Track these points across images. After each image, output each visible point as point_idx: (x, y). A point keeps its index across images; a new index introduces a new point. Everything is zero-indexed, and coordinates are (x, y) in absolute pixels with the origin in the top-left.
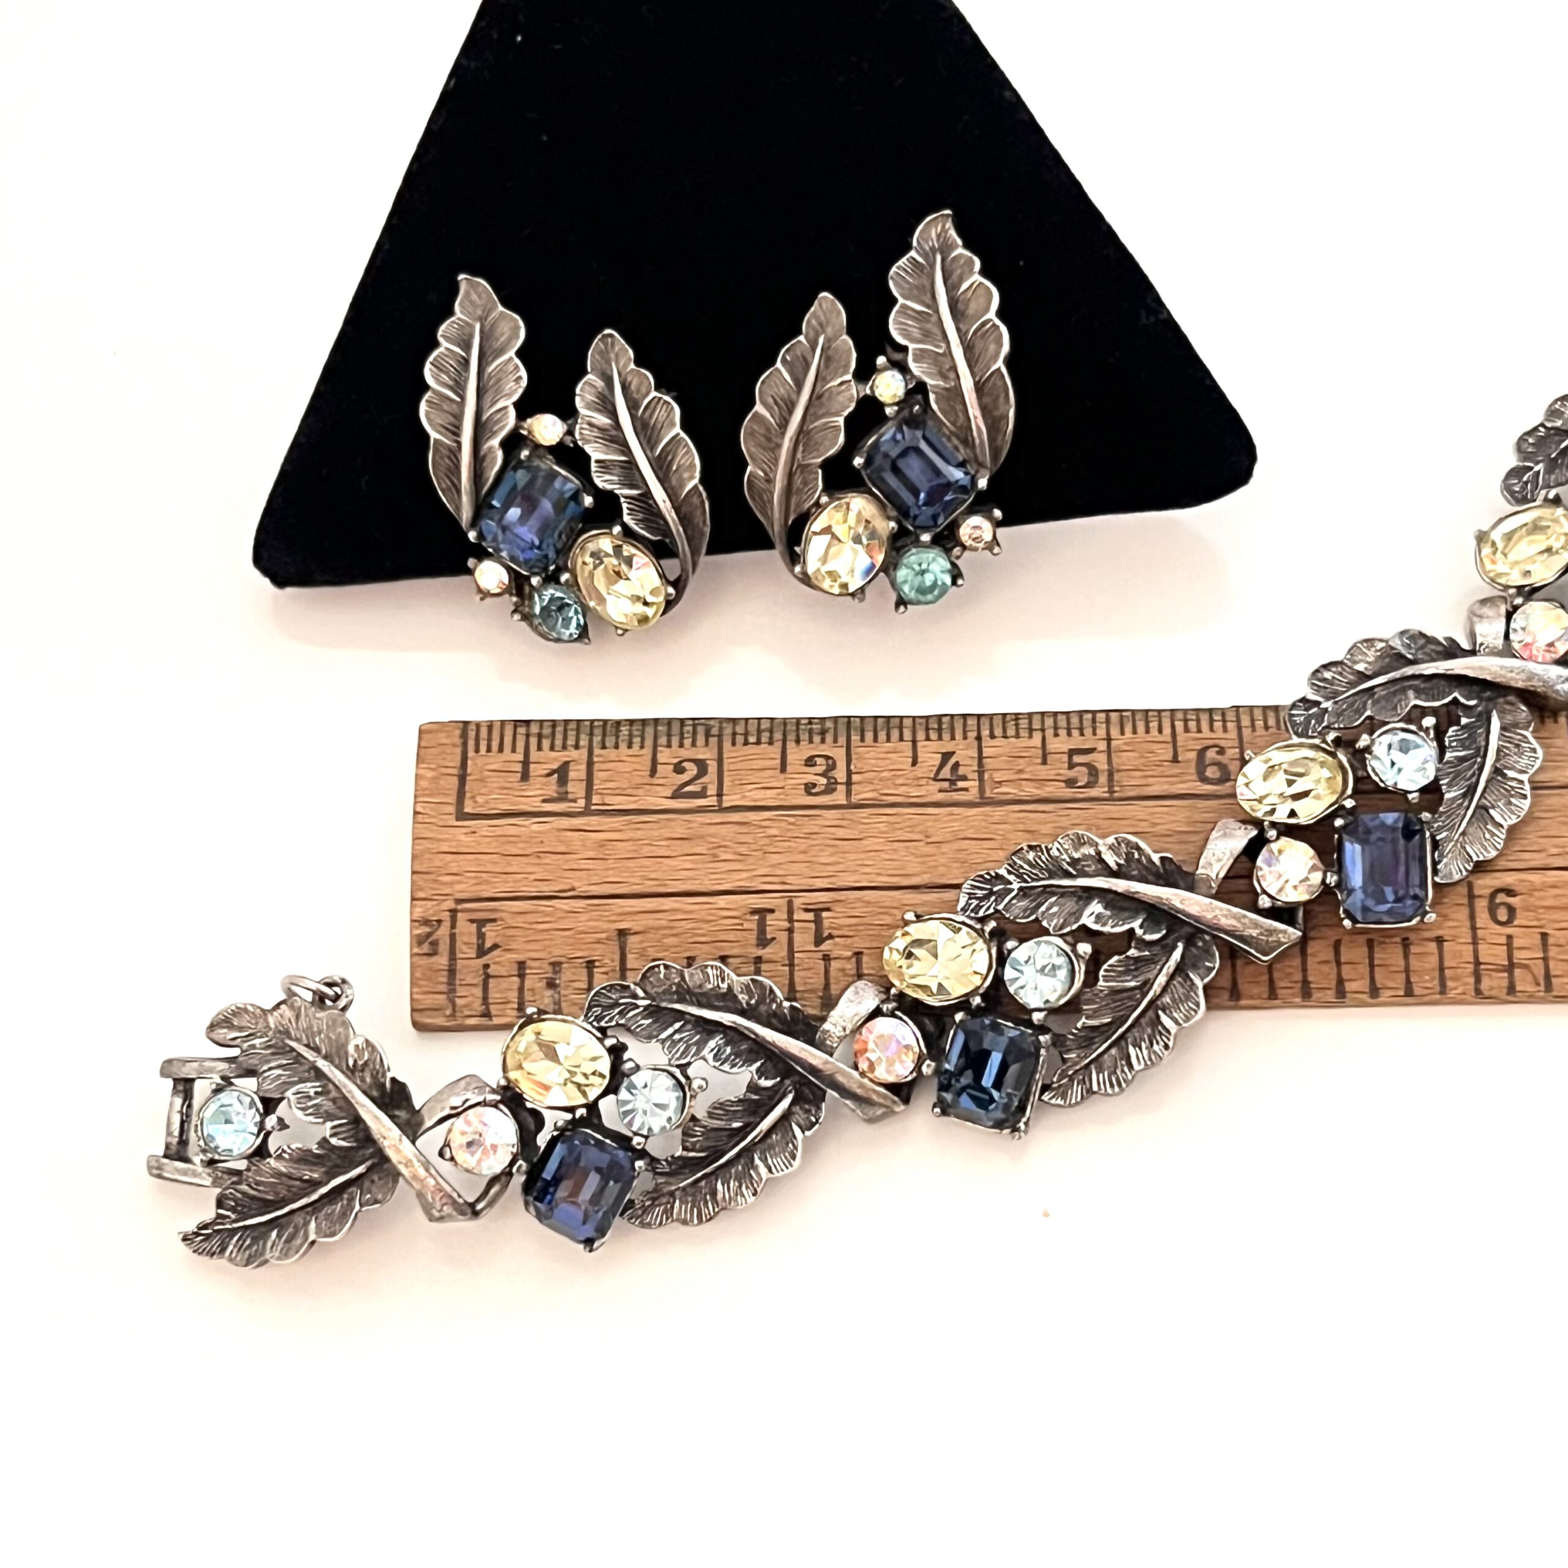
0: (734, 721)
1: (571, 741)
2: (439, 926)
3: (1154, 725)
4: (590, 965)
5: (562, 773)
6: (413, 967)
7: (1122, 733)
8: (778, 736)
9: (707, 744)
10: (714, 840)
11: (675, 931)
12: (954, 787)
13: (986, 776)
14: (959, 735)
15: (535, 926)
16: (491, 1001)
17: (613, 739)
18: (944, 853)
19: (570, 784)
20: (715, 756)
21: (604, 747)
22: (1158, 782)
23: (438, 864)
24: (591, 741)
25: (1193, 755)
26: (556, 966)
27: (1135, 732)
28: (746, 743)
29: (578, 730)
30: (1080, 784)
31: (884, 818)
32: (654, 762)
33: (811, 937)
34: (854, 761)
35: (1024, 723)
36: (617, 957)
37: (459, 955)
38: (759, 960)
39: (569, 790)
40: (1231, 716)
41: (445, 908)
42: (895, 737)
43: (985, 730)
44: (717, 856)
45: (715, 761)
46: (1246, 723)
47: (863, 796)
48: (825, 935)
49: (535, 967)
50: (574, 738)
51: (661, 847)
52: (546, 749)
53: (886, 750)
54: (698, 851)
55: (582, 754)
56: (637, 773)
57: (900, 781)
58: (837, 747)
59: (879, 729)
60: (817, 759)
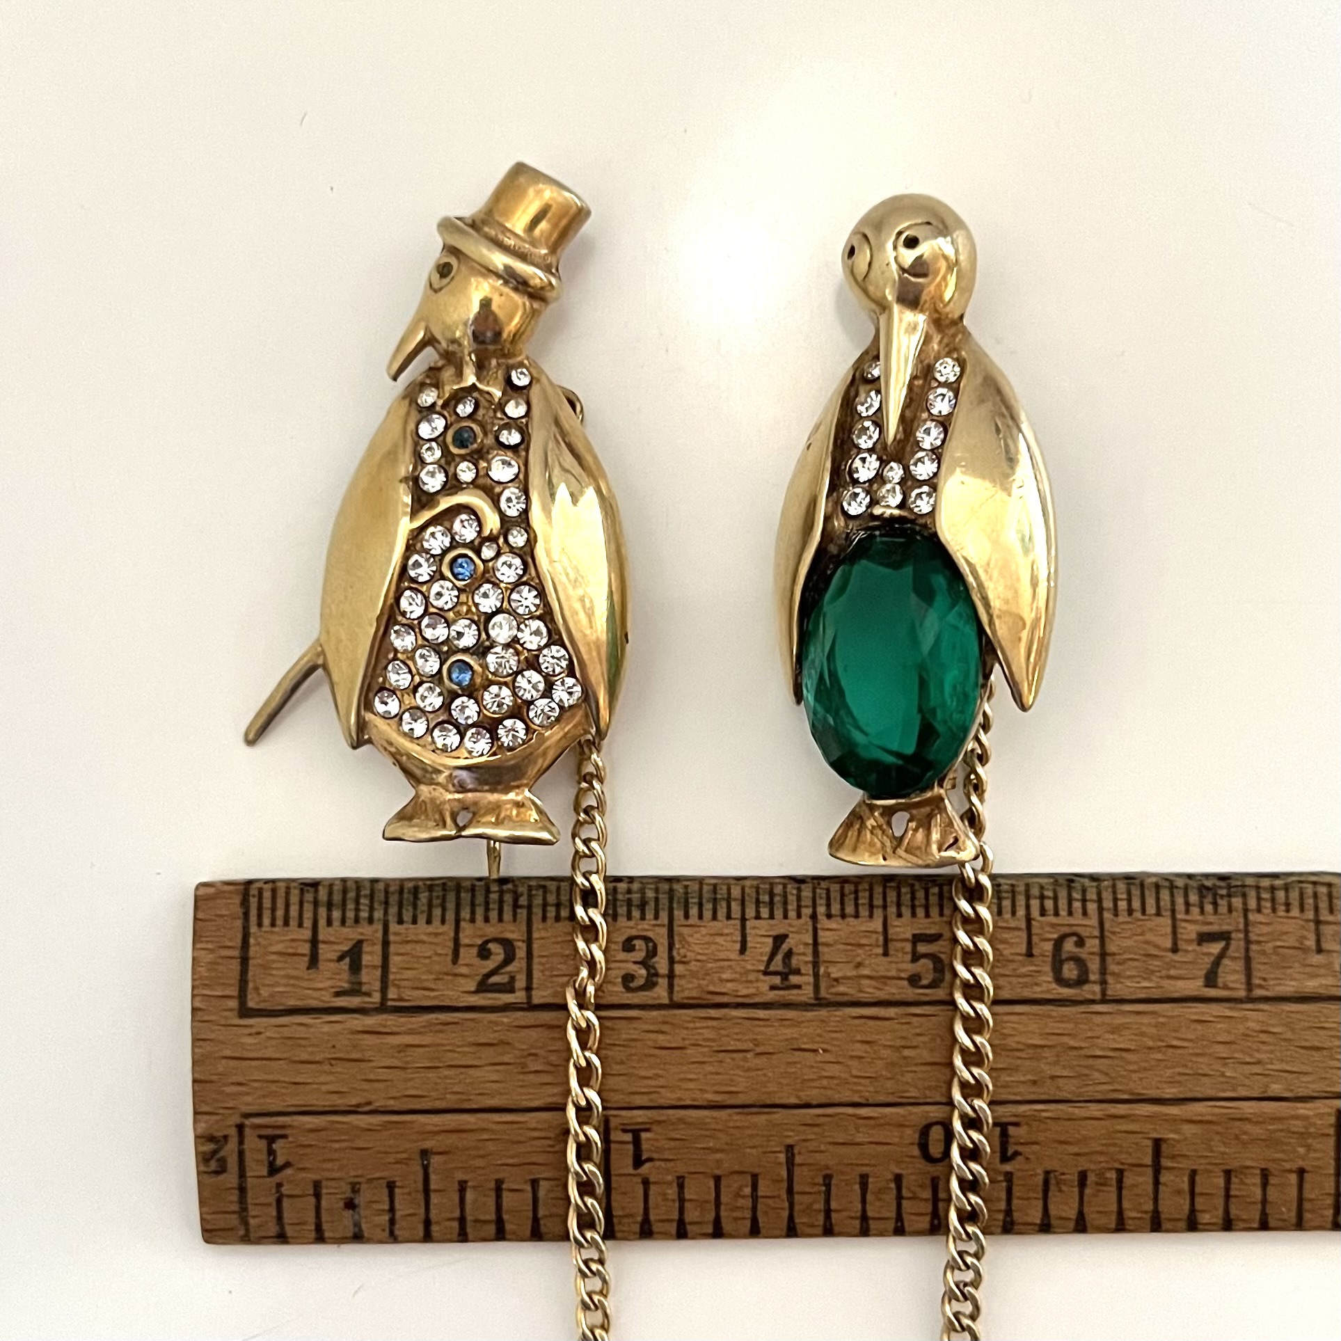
1: (364, 912)
2: (225, 1142)
3: (1007, 905)
4: (391, 1187)
6: (201, 1185)
9: (515, 920)
10: (524, 1047)
11: (481, 1152)
12: (786, 983)
13: (822, 970)
14: (792, 914)
15: (329, 1144)
16: (286, 1221)
17: (410, 909)
18: (773, 1066)
19: (364, 971)
20: (525, 938)
21: (400, 922)
22: (1010, 983)
23: (221, 1069)
24: (386, 913)
25: (1049, 947)
26: (355, 1188)
28: (558, 919)
29: (372, 897)
30: (924, 982)
31: (710, 1023)
32: (457, 945)
33: (628, 1159)
34: (677, 946)
35: (864, 897)
36: (420, 1177)
37: (248, 1174)
39: (365, 980)
40: (1092, 895)
41: (231, 1123)
42: (722, 913)
43: (821, 903)
44: (527, 1067)
45: (523, 941)
46: (1108, 904)
47: (686, 994)
48: (644, 1158)
49: (331, 1187)
50: (367, 908)
51: (464, 1054)
52: (336, 923)
53: (712, 932)
54: (506, 1059)
55: (376, 931)
56: (436, 958)
57: (724, 976)
58: (658, 925)
59: (704, 901)
60: (637, 942)
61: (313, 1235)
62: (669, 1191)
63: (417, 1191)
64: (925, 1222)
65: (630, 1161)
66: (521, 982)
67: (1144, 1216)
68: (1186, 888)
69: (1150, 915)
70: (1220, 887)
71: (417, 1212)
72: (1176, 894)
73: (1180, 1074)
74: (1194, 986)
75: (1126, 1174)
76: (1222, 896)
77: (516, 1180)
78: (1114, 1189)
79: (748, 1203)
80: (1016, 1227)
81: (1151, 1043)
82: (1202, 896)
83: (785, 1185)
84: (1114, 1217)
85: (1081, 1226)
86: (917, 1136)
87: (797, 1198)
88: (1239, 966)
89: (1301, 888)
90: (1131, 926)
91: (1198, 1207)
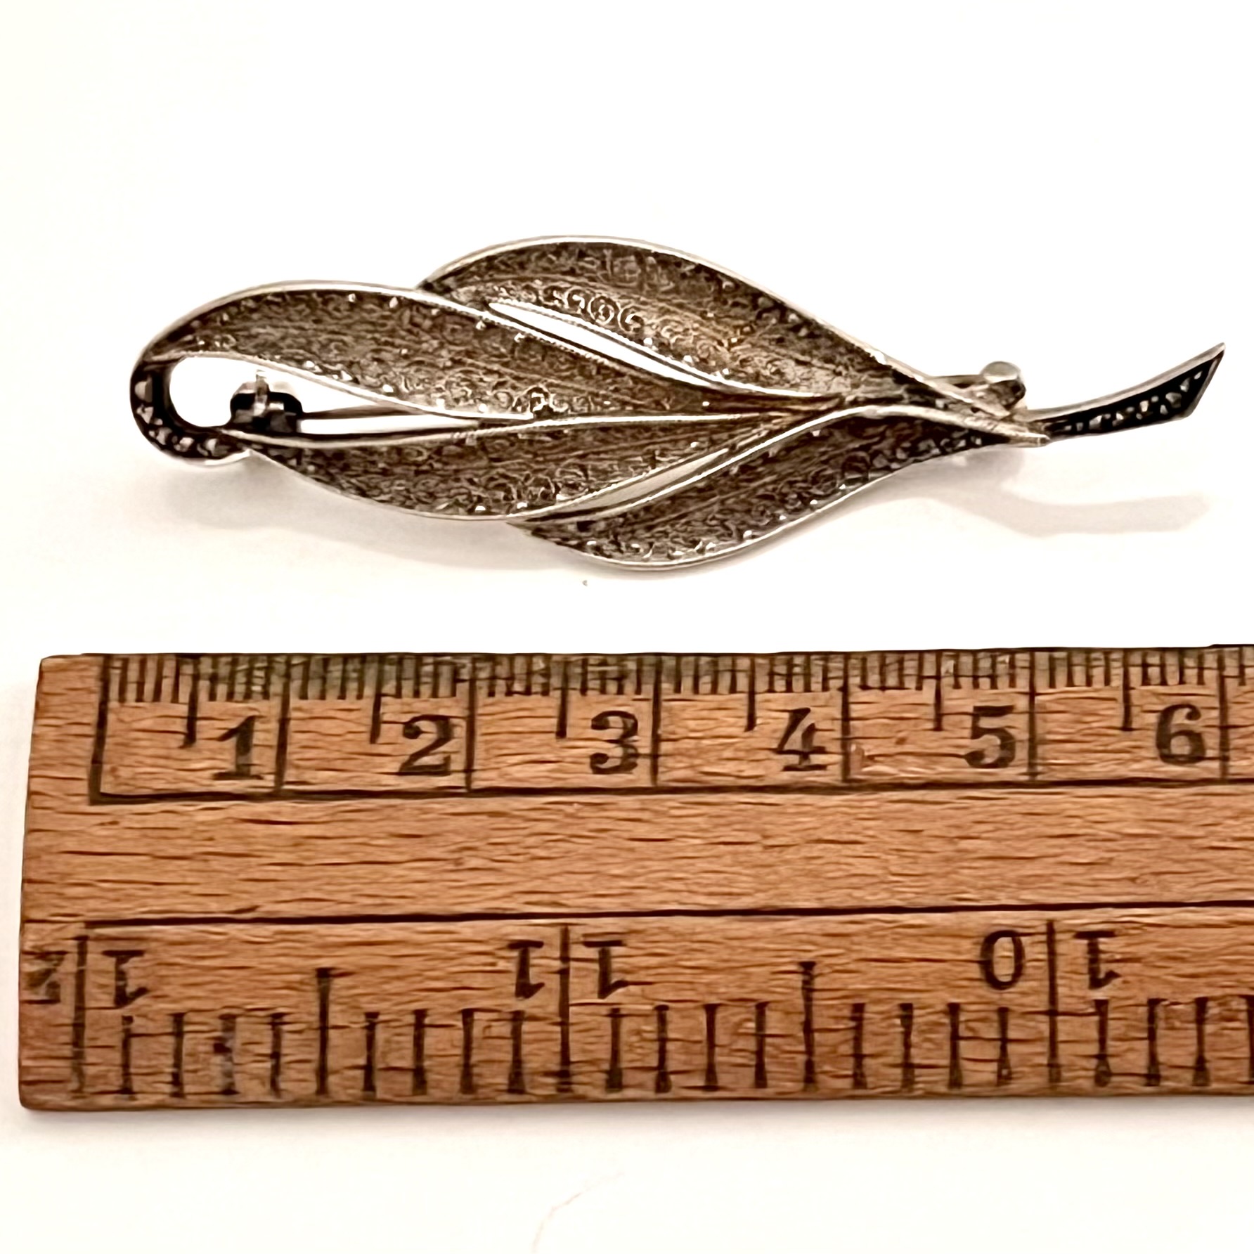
0: (492, 658)
1: (257, 688)
2: (61, 960)
3: (1098, 673)
4: (276, 1021)
5: (243, 734)
6: (23, 1019)
7: (1052, 684)
8: (556, 681)
9: (453, 694)
10: (459, 839)
11: (399, 973)
12: (805, 764)
13: (853, 748)
14: (816, 685)
16: (132, 1070)
17: (318, 681)
18: (786, 862)
19: (256, 751)
20: (466, 713)
21: (304, 696)
22: (1101, 760)
23: (61, 868)
24: (286, 687)
25: (1153, 719)
26: (229, 1021)
27: (1070, 682)
28: (509, 693)
30: (988, 760)
31: (704, 809)
32: (377, 721)
33: (592, 983)
34: (663, 723)
35: (910, 666)
36: (315, 1009)
37: (90, 1003)
38: (517, 1018)
39: (255, 762)
40: (1210, 661)
41: (70, 935)
42: (724, 686)
43: (855, 674)
44: (462, 863)
45: (464, 718)
46: (1231, 671)
47: (676, 775)
48: (614, 981)
49: (198, 1023)
50: (262, 682)
51: (382, 847)
52: (221, 698)
53: (710, 706)
54: (435, 853)
55: (273, 707)
56: (350, 736)
57: (727, 754)
58: (640, 700)
59: (702, 673)
60: (611, 719)
61: (168, 1089)
62: (648, 1028)
63: (310, 1028)
65: (595, 986)
71: (309, 1056)
77: (441, 1007)
78: (1241, 1024)
79: (751, 1044)
83: (801, 1018)
86: (977, 950)
87: (817, 1037)
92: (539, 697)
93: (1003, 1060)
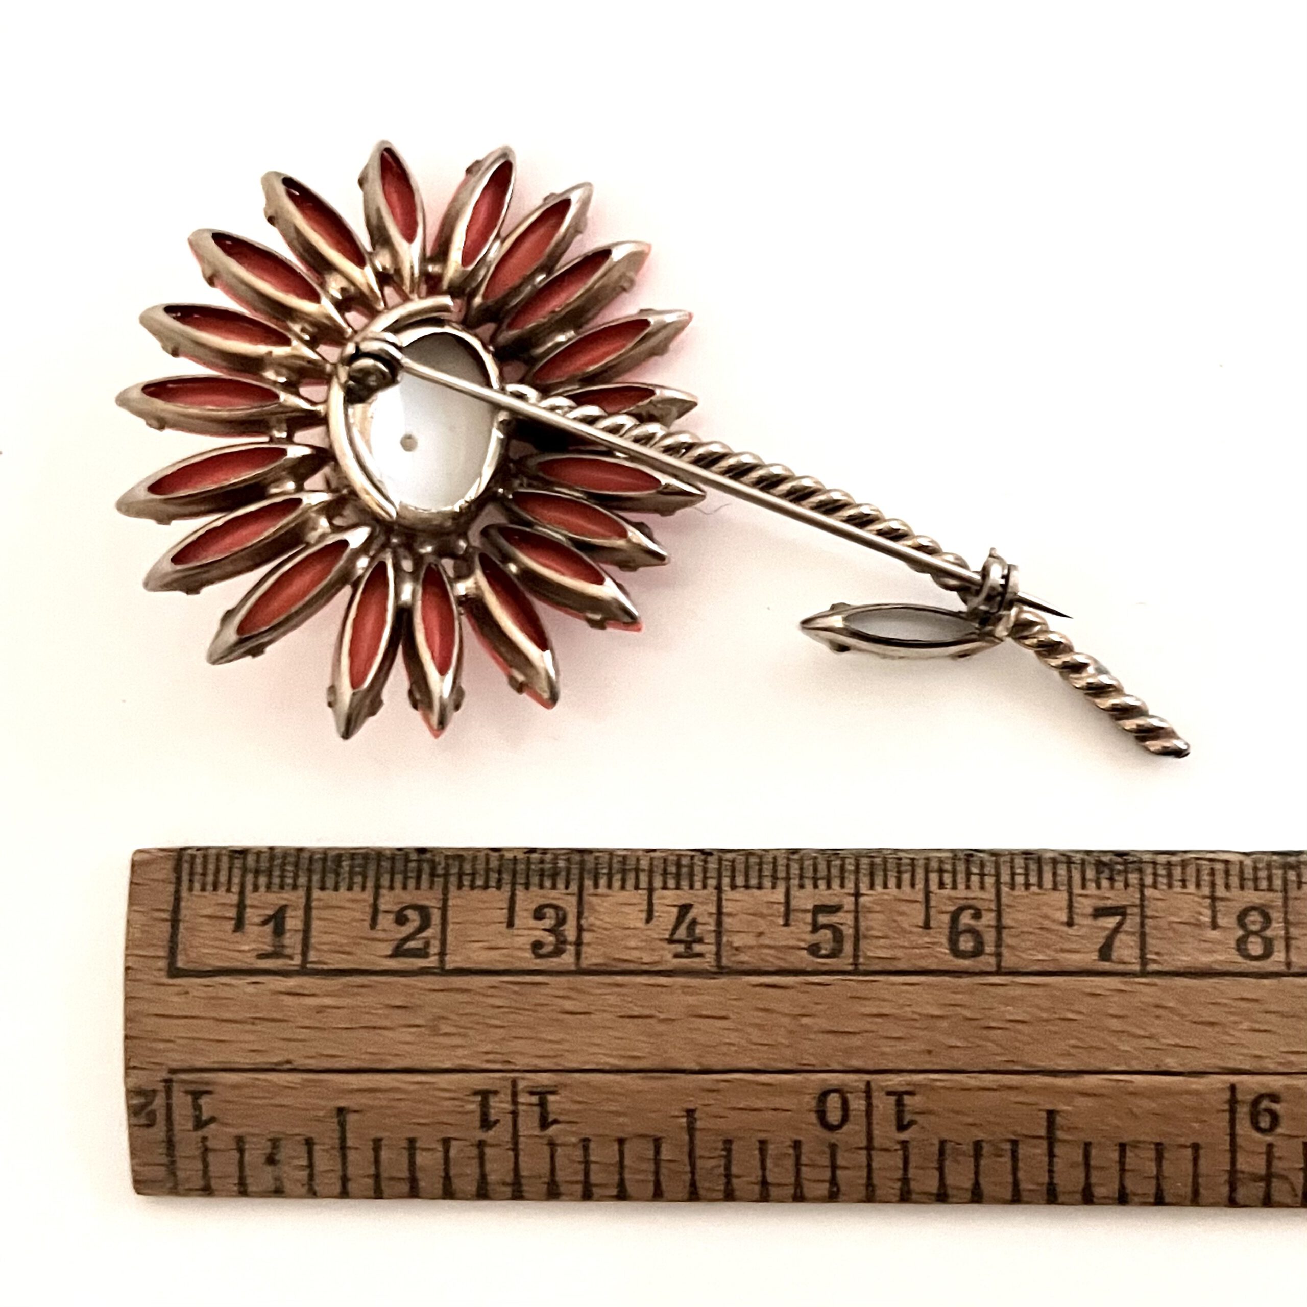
0: (458, 856)
1: (289, 881)
2: (154, 1096)
3: (906, 877)
4: (309, 1142)
6: (131, 1137)
7: (872, 886)
8: (506, 877)
9: (431, 888)
10: (435, 1010)
11: (395, 1111)
12: (689, 952)
13: (725, 939)
14: (698, 885)
15: (250, 1101)
16: (211, 1174)
17: (333, 876)
18: (674, 1032)
19: (288, 935)
20: (440, 905)
21: (323, 888)
22: (907, 955)
23: (151, 1028)
24: (310, 880)
25: (946, 918)
26: (275, 1143)
27: (885, 886)
28: (472, 887)
29: (296, 865)
30: (823, 952)
31: (614, 989)
32: (375, 911)
33: (534, 1121)
34: (586, 914)
35: (767, 868)
36: (337, 1135)
37: (177, 1128)
38: (481, 1144)
39: (287, 943)
40: (989, 869)
41: (159, 1079)
42: (630, 882)
43: (726, 873)
44: (439, 1030)
45: (439, 908)
46: (1005, 877)
47: (595, 961)
48: (550, 1120)
49: (254, 1143)
50: (291, 874)
51: (380, 1016)
52: (263, 889)
53: (621, 900)
54: (418, 1022)
55: (301, 897)
56: (354, 924)
57: (632, 943)
58: (568, 894)
59: (613, 871)
60: (546, 910)
61: (236, 1188)
62: (577, 1153)
63: (333, 1148)
64: (823, 1189)
65: (536, 1123)
66: (434, 949)
67: (1039, 1188)
68: (1083, 863)
69: (1046, 890)
70: (1118, 863)
71: (335, 1168)
72: (1073, 871)
73: (1074, 1047)
74: (1090, 959)
75: (1020, 1146)
76: (1119, 872)
77: (428, 1139)
78: (1007, 1160)
79: (651, 1167)
80: (914, 1196)
81: (1045, 1015)
82: (1098, 872)
83: (686, 1149)
84: (1010, 1188)
85: (977, 1197)
86: (814, 1103)
87: (699, 1163)
88: (1133, 941)
89: (1197, 865)
90: (1026, 900)
91: (1093, 1180)
92: (494, 889)
93: (833, 1181)
